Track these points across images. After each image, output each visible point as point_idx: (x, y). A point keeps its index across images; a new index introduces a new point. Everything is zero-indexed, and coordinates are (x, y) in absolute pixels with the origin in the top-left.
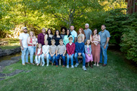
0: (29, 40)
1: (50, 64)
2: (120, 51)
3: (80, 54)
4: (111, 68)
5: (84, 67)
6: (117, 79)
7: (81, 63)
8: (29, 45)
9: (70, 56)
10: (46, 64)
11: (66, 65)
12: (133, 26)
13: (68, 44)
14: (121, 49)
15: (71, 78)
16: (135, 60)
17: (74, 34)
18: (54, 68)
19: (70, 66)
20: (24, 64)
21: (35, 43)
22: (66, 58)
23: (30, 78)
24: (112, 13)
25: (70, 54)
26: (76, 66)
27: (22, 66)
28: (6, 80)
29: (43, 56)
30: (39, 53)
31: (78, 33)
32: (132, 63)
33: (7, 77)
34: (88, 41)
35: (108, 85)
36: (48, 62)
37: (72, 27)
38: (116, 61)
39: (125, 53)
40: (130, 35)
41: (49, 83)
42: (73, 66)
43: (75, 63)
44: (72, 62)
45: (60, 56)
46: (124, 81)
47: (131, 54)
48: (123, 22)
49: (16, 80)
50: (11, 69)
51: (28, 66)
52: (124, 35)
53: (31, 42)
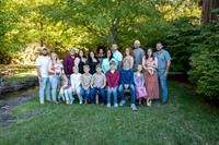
0: (50, 66)
2: (188, 82)
3: (127, 86)
4: (174, 106)
5: (133, 105)
6: (181, 121)
7: (130, 100)
8: (50, 74)
12: (207, 43)
14: (190, 79)
15: (114, 121)
16: (209, 94)
17: (118, 56)
18: (89, 107)
19: (112, 104)
20: (42, 102)
21: (59, 71)
23: (53, 121)
24: (175, 24)
25: (113, 86)
26: (121, 104)
27: (40, 106)
28: (18, 125)
32: (204, 99)
33: (19, 121)
35: (168, 129)
37: (115, 46)
38: (183, 97)
39: (195, 85)
41: (81, 128)
42: (116, 105)
43: (119, 100)
44: (115, 98)
45: (97, 89)
47: (202, 86)
48: (192, 38)
49: (33, 124)
50: (24, 110)
51: (49, 105)
52: (192, 58)
53: (53, 69)
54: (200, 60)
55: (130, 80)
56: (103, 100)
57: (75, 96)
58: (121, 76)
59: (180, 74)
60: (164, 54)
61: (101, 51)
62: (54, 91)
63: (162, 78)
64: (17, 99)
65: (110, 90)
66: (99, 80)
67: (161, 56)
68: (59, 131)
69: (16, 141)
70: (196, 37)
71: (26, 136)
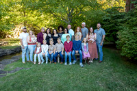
1: (49, 61)
3: (77, 51)
4: (107, 64)
5: (81, 64)
11: (64, 62)
12: (128, 23)
14: (117, 46)
15: (69, 74)
16: (129, 56)
18: (53, 65)
19: (68, 63)
23: (29, 74)
24: (108, 11)
26: (74, 63)
27: (22, 64)
28: (7, 77)
30: (38, 51)
32: (125, 59)
33: (8, 74)
35: (102, 79)
37: (69, 26)
39: (120, 50)
40: (124, 32)
42: (71, 63)
43: (72, 60)
44: (70, 59)
45: (58, 53)
47: (125, 51)
48: (119, 20)
49: (16, 76)
50: (12, 67)
51: (28, 64)
52: (118, 33)
53: (30, 41)
54: (124, 34)
56: (62, 60)
57: (44, 58)
62: (31, 55)
63: (99, 46)
64: (8, 60)
68: (33, 81)
69: (5, 87)
71: (11, 84)
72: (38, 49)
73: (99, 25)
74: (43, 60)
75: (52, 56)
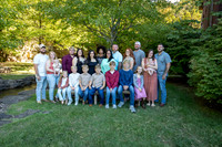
0: (49, 65)
1: (80, 102)
2: (187, 85)
3: (126, 87)
4: (172, 109)
5: (132, 107)
6: (180, 124)
7: (128, 101)
8: (48, 72)
9: (111, 91)
10: (74, 102)
11: (104, 104)
12: (207, 47)
13: (109, 72)
14: (190, 82)
15: (112, 122)
16: (208, 97)
17: (118, 56)
18: (87, 108)
20: (39, 101)
21: (57, 70)
22: (105, 93)
23: (50, 121)
24: (176, 26)
25: (112, 86)
26: (120, 106)
27: (37, 105)
28: (14, 124)
29: (69, 89)
31: (124, 56)
32: (203, 102)
33: (15, 120)
34: (140, 69)
35: (167, 132)
36: (77, 98)
38: (182, 99)
39: (194, 88)
40: (201, 60)
41: (79, 129)
42: (115, 106)
43: (118, 101)
44: (114, 99)
45: (96, 89)
46: (189, 127)
47: (202, 89)
48: (193, 41)
49: (29, 124)
50: (20, 109)
51: (46, 105)
52: (192, 61)
53: (51, 68)
54: (200, 63)
55: (130, 81)
56: (102, 101)
57: (73, 96)
58: (121, 77)
59: (179, 77)
60: (165, 56)
61: (101, 51)
62: (51, 91)
63: (161, 80)
65: (108, 91)
66: (98, 80)
67: (161, 58)
68: (56, 132)
69: (11, 140)
70: (196, 40)
71: (21, 135)
72: (64, 80)
73: (160, 47)
74: (70, 99)
75: (86, 93)
